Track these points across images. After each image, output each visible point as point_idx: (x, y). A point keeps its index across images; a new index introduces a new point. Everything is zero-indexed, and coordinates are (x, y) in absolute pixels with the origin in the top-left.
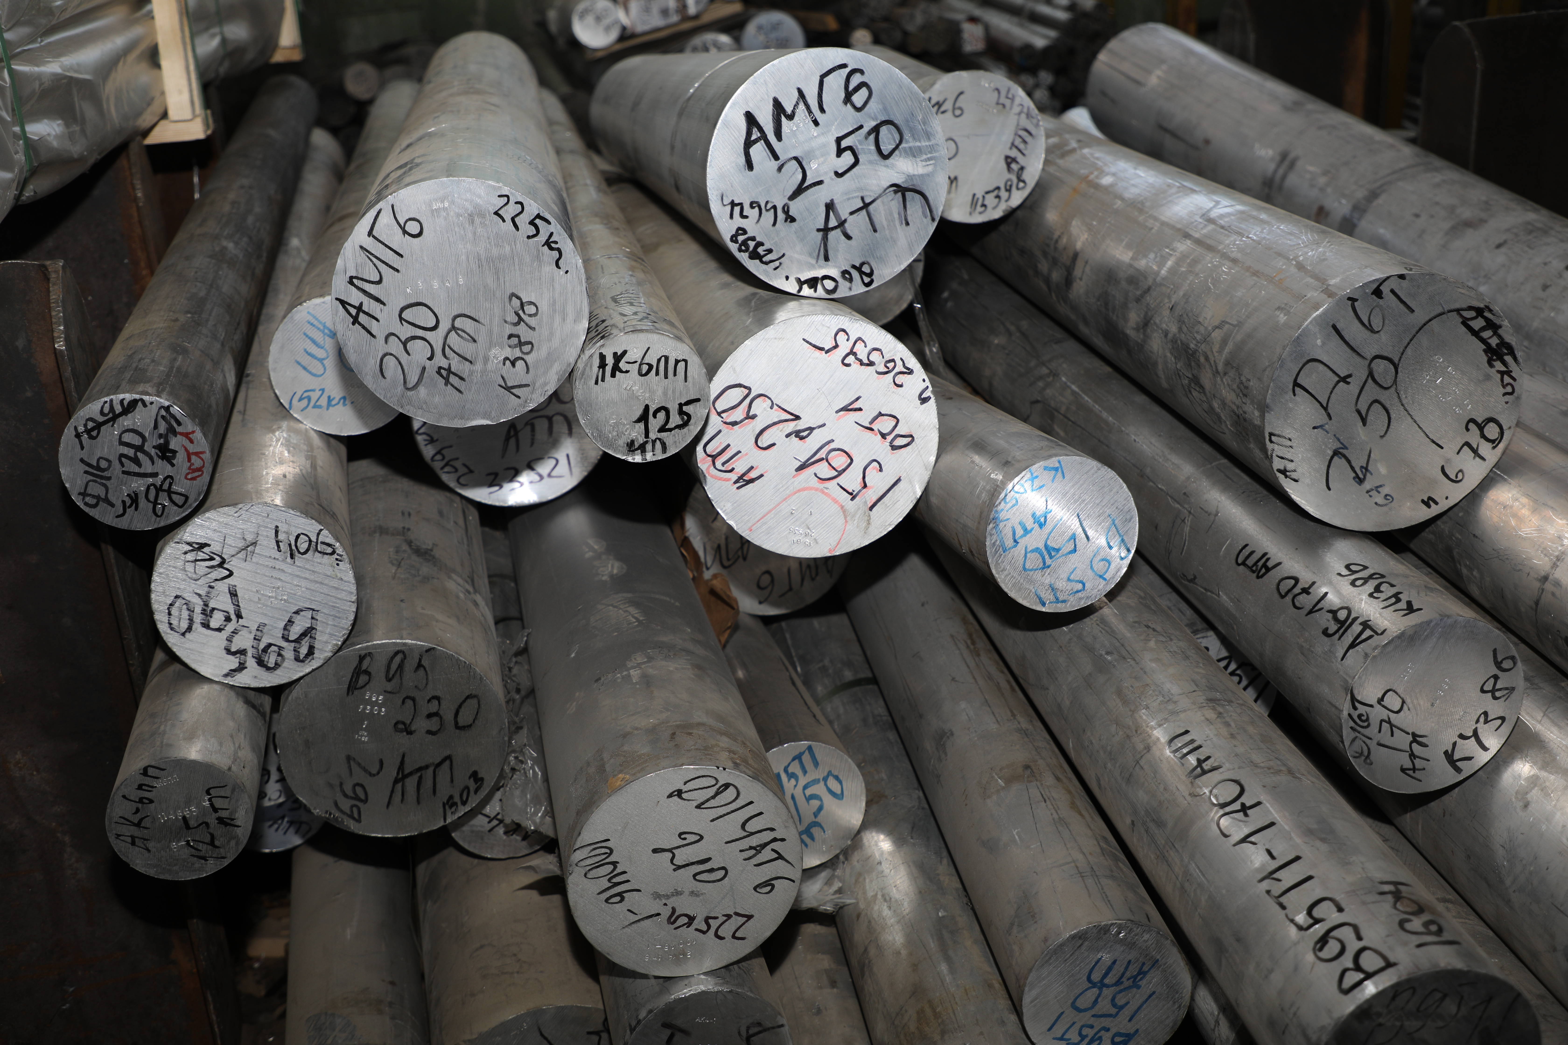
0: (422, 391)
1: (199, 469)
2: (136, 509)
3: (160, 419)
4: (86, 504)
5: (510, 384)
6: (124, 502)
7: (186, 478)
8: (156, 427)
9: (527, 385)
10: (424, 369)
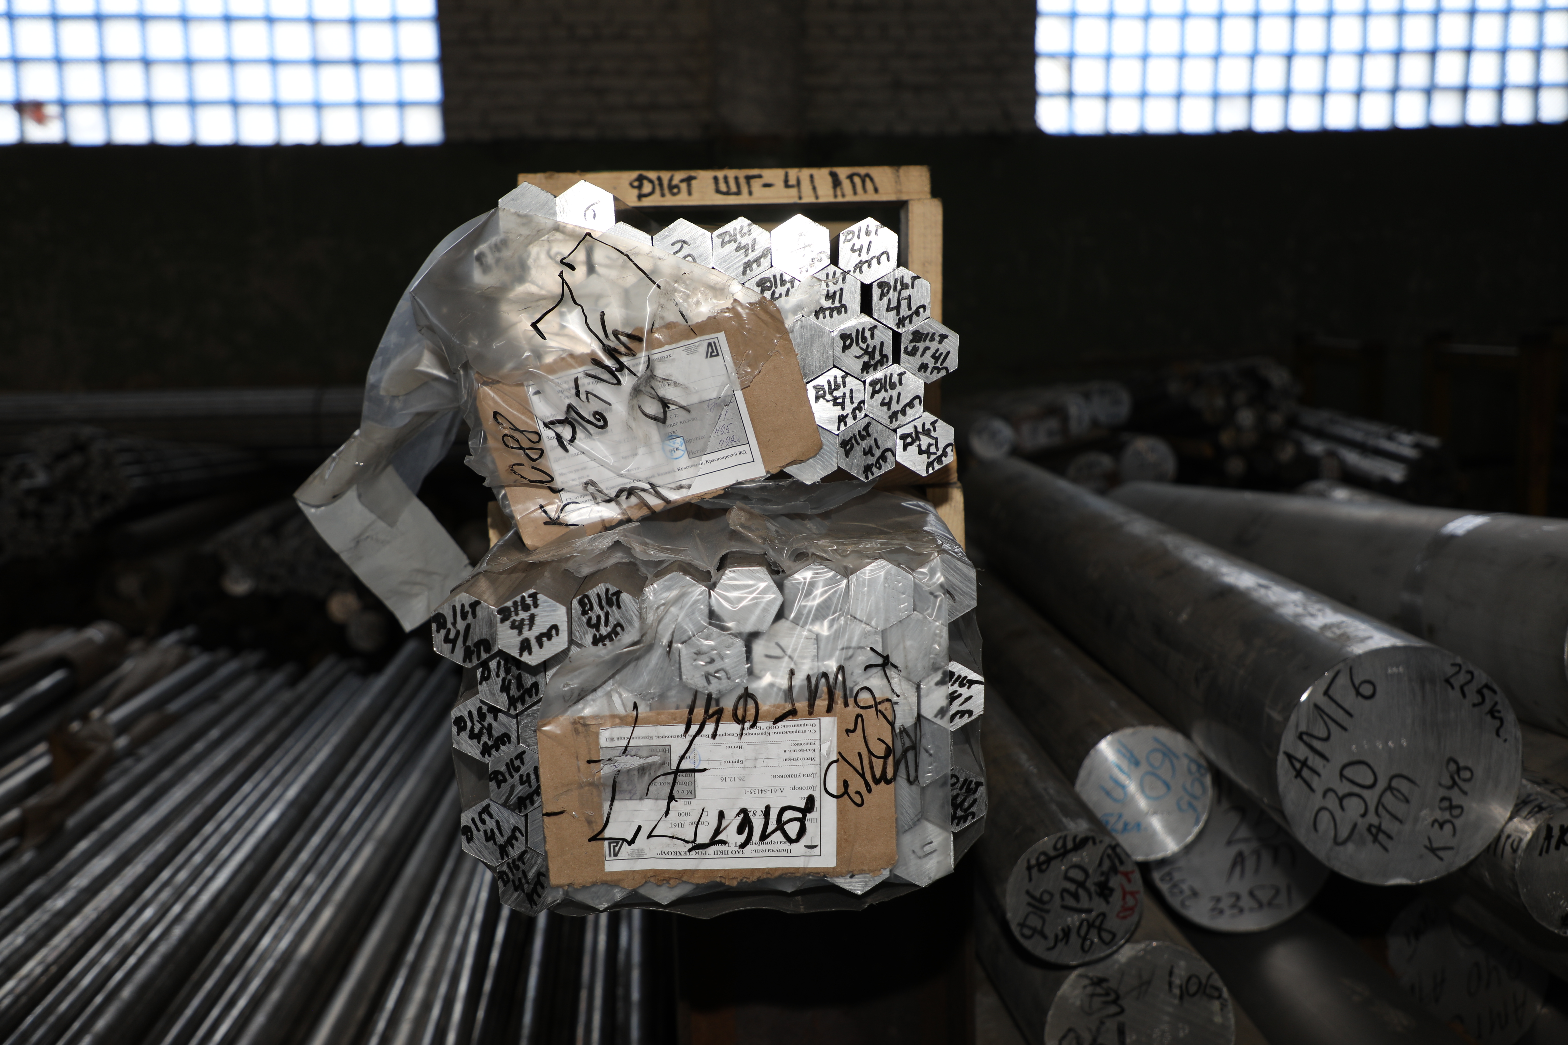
0: (1350, 847)
1: (1132, 909)
2: (1067, 943)
3: (1105, 858)
4: (1023, 935)
5: (1435, 845)
6: (1056, 936)
7: (1118, 916)
8: (1100, 864)
9: (1451, 848)
10: (1355, 826)
